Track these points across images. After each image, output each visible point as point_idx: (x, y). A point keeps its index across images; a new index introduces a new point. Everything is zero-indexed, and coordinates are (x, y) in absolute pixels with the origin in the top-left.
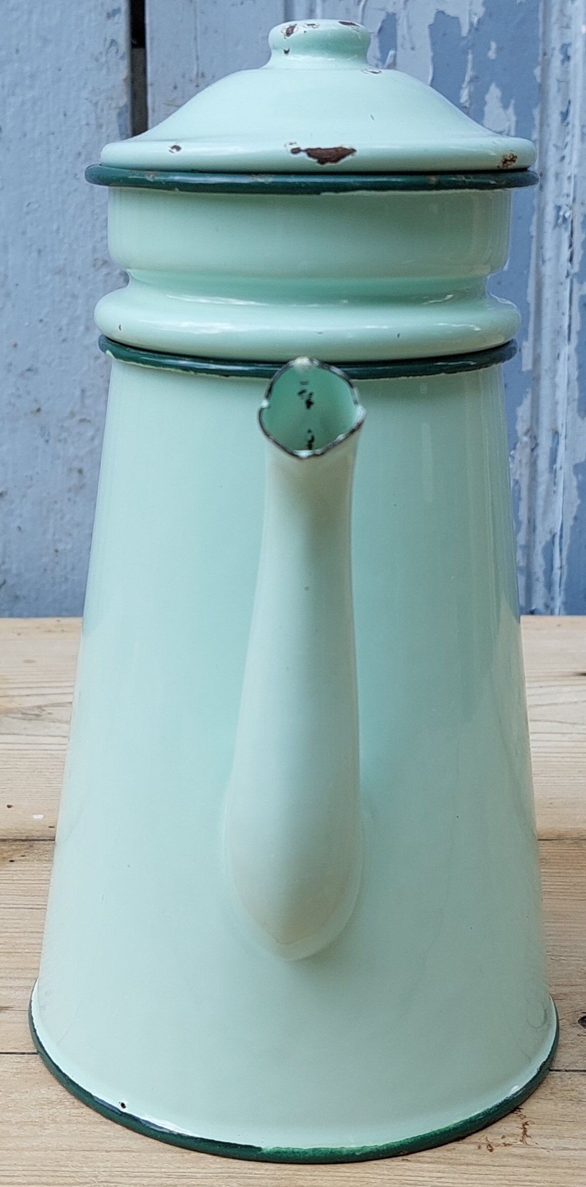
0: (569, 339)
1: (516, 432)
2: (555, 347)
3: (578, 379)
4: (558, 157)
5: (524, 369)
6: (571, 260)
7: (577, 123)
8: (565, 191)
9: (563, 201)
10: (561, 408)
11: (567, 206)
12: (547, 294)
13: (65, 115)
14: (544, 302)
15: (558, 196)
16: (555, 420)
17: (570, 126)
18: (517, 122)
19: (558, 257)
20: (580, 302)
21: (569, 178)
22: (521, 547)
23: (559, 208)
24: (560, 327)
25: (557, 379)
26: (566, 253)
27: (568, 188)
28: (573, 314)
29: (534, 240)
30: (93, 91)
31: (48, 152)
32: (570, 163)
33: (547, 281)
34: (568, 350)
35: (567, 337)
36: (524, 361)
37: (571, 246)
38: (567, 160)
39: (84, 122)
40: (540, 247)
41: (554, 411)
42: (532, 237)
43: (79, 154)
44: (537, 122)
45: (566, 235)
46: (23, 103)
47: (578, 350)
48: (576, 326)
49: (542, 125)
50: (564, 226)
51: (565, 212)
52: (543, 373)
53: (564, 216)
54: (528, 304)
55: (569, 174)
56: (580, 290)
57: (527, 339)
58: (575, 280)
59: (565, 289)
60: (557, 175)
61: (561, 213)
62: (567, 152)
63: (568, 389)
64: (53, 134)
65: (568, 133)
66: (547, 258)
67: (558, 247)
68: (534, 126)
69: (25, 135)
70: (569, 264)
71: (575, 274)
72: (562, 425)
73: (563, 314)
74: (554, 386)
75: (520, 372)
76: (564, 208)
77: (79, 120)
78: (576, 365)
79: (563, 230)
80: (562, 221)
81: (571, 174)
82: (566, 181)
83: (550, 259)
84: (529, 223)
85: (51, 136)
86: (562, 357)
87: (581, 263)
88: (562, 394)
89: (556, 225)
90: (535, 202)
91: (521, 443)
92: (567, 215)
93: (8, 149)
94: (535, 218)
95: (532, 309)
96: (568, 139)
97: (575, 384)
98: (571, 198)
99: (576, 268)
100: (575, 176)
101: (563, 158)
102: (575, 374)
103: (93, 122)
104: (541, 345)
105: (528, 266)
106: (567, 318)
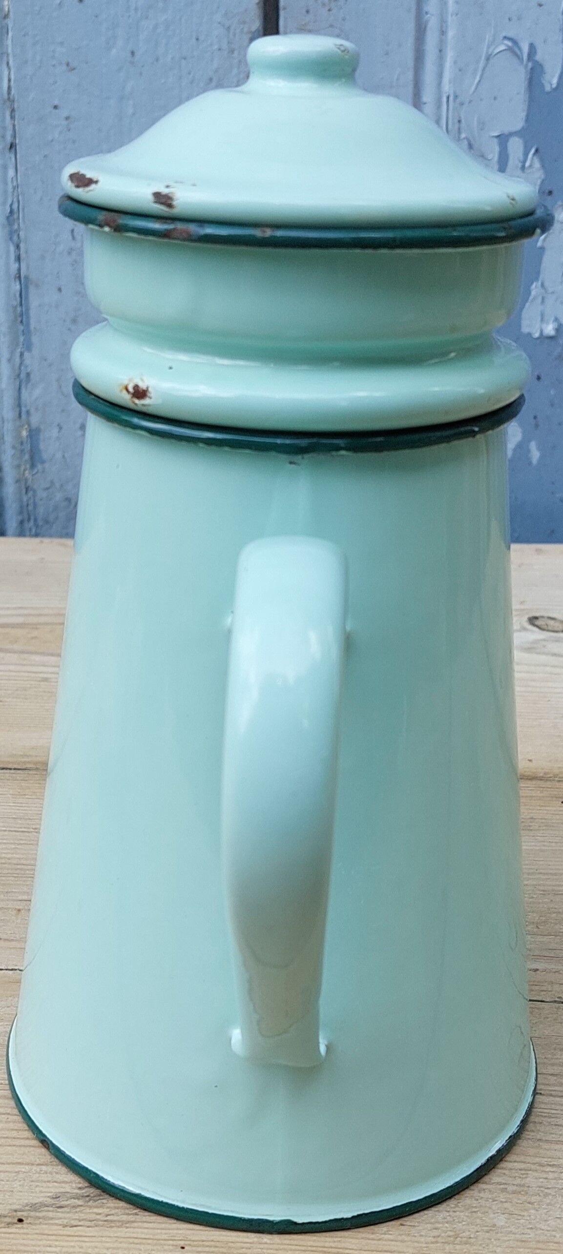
13: (197, 39)
30: (226, 14)
31: (180, 77)
39: (216, 47)
43: (211, 80)
46: (156, 27)
64: (185, 59)
69: (157, 60)
77: (211, 45)
85: (183, 61)
93: (141, 74)
103: (225, 46)
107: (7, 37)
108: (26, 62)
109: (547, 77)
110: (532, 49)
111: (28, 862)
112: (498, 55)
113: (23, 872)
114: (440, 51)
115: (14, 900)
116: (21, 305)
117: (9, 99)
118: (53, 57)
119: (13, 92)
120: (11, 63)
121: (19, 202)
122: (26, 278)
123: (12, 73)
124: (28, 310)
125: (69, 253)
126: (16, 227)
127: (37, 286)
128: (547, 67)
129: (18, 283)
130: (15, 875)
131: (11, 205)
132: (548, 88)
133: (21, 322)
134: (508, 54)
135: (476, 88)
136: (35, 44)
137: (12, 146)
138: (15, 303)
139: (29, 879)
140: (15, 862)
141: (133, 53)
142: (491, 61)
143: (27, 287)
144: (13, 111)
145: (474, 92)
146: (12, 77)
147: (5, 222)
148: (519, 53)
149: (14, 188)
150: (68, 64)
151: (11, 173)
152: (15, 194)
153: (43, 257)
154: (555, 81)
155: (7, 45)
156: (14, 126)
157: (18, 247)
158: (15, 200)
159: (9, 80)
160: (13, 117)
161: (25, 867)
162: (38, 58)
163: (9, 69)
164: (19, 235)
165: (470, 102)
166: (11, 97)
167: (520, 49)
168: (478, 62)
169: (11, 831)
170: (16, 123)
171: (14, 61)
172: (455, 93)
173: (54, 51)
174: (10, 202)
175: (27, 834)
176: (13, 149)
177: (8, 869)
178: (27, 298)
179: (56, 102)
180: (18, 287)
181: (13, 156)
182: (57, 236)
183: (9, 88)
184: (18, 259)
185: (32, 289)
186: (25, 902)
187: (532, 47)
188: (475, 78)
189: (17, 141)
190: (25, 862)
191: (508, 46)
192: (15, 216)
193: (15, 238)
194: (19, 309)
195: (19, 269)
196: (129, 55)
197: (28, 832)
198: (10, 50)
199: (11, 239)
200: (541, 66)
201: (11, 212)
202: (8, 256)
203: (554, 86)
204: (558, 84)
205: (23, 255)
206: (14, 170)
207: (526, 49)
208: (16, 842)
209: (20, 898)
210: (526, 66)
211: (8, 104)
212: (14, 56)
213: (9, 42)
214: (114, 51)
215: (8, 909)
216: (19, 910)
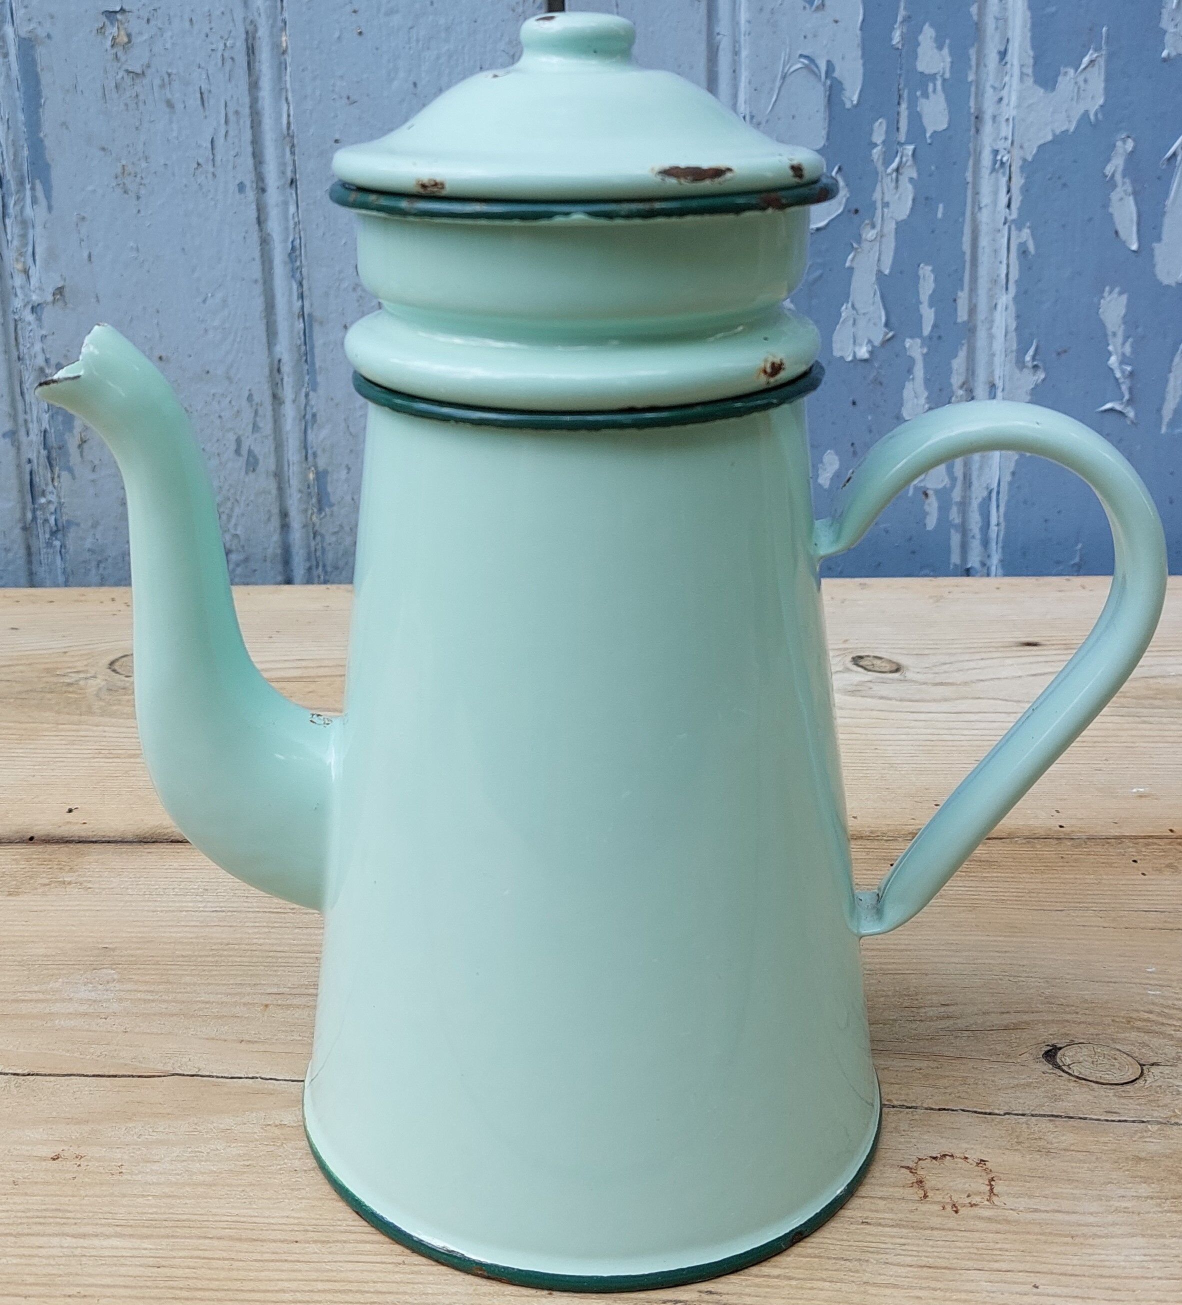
0: (1007, 289)
1: (951, 385)
2: (991, 297)
3: (1016, 329)
4: (996, 99)
5: (959, 320)
6: (1009, 206)
7: (1016, 62)
8: (1003, 134)
9: (1001, 145)
10: (998, 360)
11: (1005, 149)
12: (984, 241)
14: (980, 250)
15: (995, 140)
16: (992, 372)
17: (1009, 66)
18: (952, 63)
19: (995, 202)
20: (1018, 249)
21: (1007, 120)
22: (957, 503)
23: (996, 152)
24: (998, 276)
25: (994, 330)
26: (1003, 199)
27: (1006, 130)
28: (1011, 262)
29: (970, 186)
30: (510, 42)
32: (1008, 105)
33: (984, 229)
34: (1005, 299)
35: (1004, 286)
36: (959, 313)
37: (1008, 192)
38: (1005, 101)
40: (976, 193)
41: (990, 364)
42: (968, 183)
44: (973, 62)
45: (1004, 180)
46: (438, 58)
47: (1015, 298)
48: (1014, 275)
49: (978, 65)
50: (1001, 171)
51: (1002, 157)
52: (979, 324)
53: (1001, 160)
54: (964, 253)
55: (1007, 117)
56: (1018, 237)
57: (962, 290)
58: (1013, 228)
59: (1003, 237)
60: (994, 118)
61: (999, 158)
62: (1004, 93)
63: (1005, 340)
65: (1006, 73)
66: (982, 205)
67: (996, 193)
68: (970, 67)
70: (1007, 210)
71: (1013, 221)
72: (1000, 377)
73: (1001, 262)
74: (991, 337)
75: (955, 323)
76: (1002, 152)
78: (1014, 315)
79: (1000, 175)
80: (999, 165)
81: (1009, 116)
82: (1004, 124)
83: (986, 206)
84: (965, 169)
86: (999, 307)
87: (1019, 209)
88: (999, 345)
89: (993, 170)
90: (971, 145)
91: (957, 397)
92: (1005, 159)
94: (971, 163)
95: (968, 257)
96: (1007, 79)
97: (1013, 335)
98: (1010, 141)
99: (1014, 215)
100: (1013, 119)
101: (1001, 99)
102: (1013, 325)
104: (977, 296)
105: (964, 214)
106: (1004, 266)
107: (286, 73)
108: (306, 97)
109: (847, 93)
110: (830, 66)
111: (282, 948)
112: (794, 74)
113: (274, 960)
114: (734, 71)
115: (262, 994)
116: (305, 344)
117: (288, 134)
118: (333, 91)
119: (292, 127)
120: (290, 98)
121: (300, 238)
122: (310, 315)
123: (291, 107)
124: (312, 348)
125: (354, 289)
126: (298, 263)
127: (321, 323)
128: (847, 85)
129: (301, 320)
130: (266, 964)
131: (292, 242)
132: (848, 105)
133: (306, 361)
134: (805, 72)
135: (773, 106)
136: (314, 79)
137: (293, 182)
138: (299, 342)
139: (281, 968)
140: (267, 948)
141: (415, 84)
142: (788, 81)
143: (311, 326)
144: (293, 146)
145: (771, 110)
146: (292, 113)
147: (287, 259)
148: (815, 69)
149: (295, 224)
150: (348, 98)
151: (292, 209)
152: (297, 229)
153: (327, 294)
154: (855, 99)
155: (285, 81)
156: (294, 161)
157: (301, 284)
158: (297, 236)
159: (289, 116)
160: (293, 153)
161: (279, 954)
162: (318, 93)
163: (288, 103)
164: (301, 272)
165: (767, 121)
166: (291, 131)
167: (817, 67)
168: (774, 81)
169: (266, 912)
170: (296, 158)
171: (293, 97)
172: (751, 113)
173: (334, 85)
174: (291, 239)
175: (283, 915)
176: (294, 185)
177: (258, 957)
178: (311, 337)
179: (337, 137)
180: (302, 325)
181: (294, 192)
182: (340, 272)
183: (289, 123)
184: (301, 296)
185: (316, 328)
186: (274, 996)
187: (829, 64)
188: (771, 98)
189: (297, 176)
190: (278, 948)
191: (803, 63)
192: (298, 252)
193: (298, 275)
194: (303, 348)
195: (303, 307)
196: (412, 86)
197: (285, 913)
198: (288, 86)
199: (293, 276)
200: (840, 83)
201: (293, 249)
202: (290, 295)
203: (855, 102)
204: (859, 101)
205: (306, 293)
206: (295, 205)
207: (823, 68)
208: (270, 925)
209: (268, 991)
210: (824, 85)
211: (288, 139)
212: (293, 91)
213: (288, 78)
214: (396, 83)
215: (254, 1004)
216: (267, 1006)
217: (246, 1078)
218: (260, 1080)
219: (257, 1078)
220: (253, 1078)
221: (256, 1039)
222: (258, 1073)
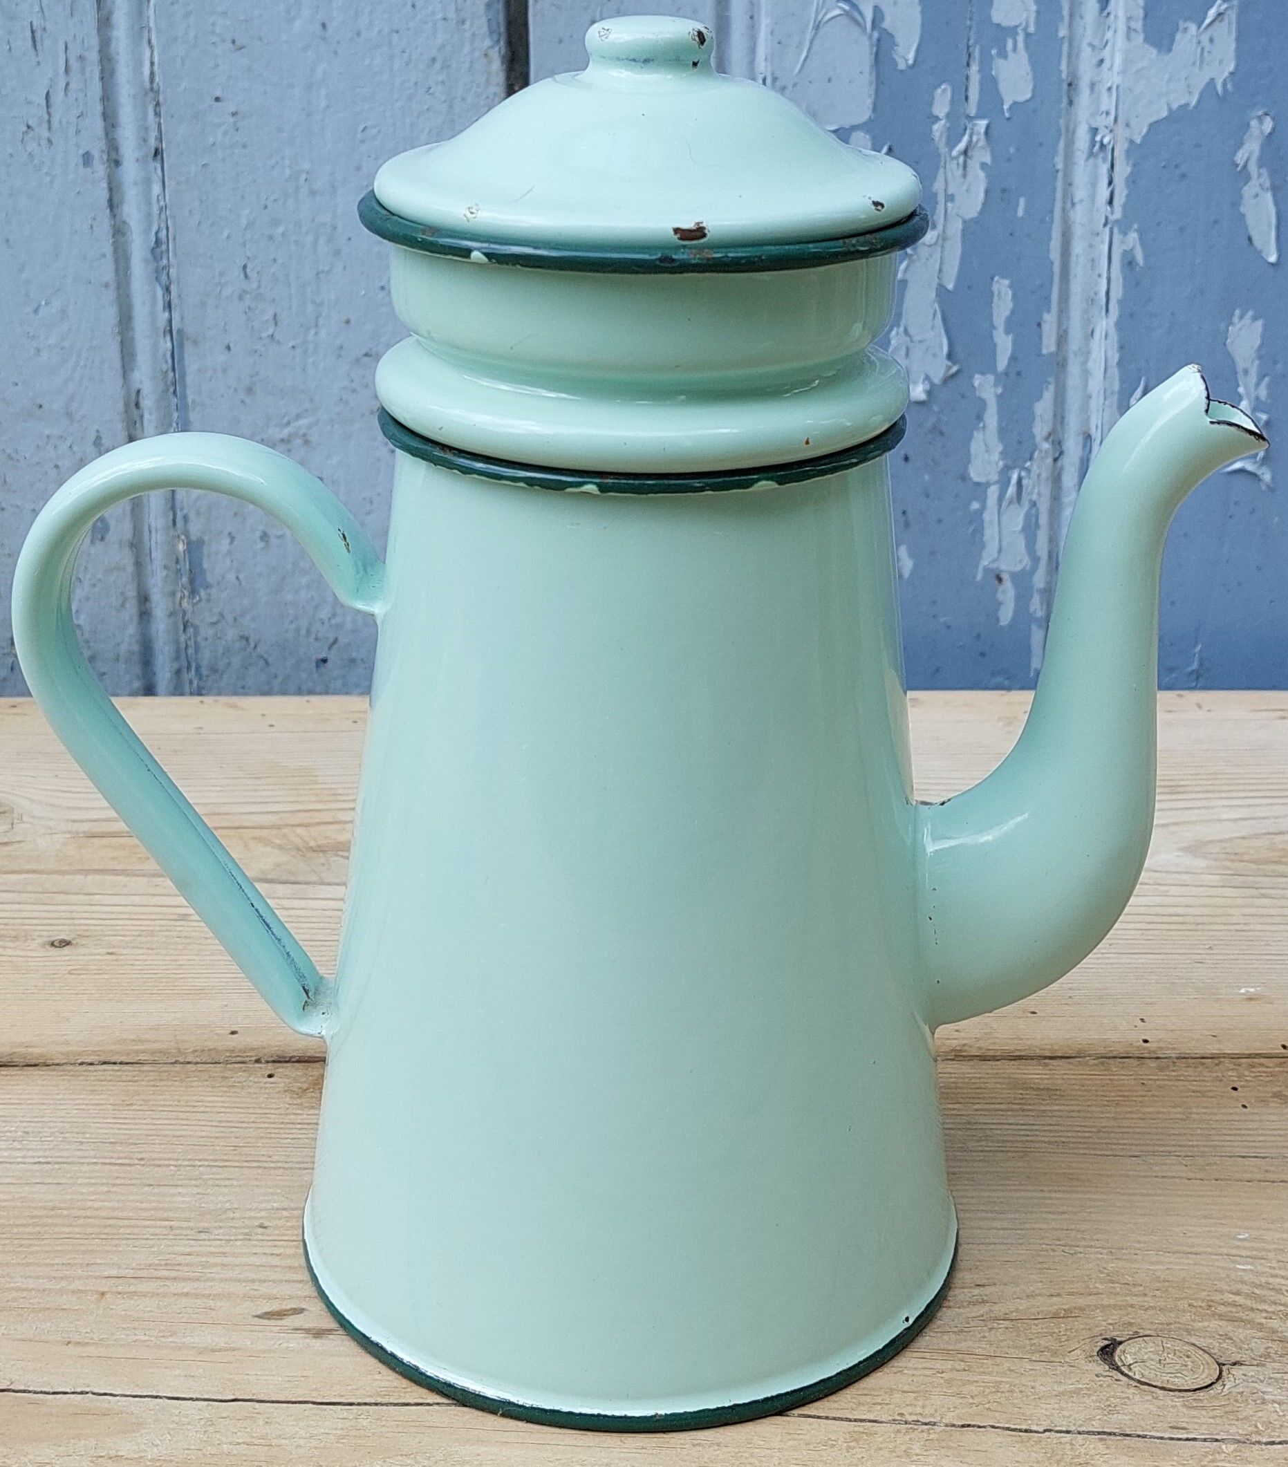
0: (1107, 311)
1: (1033, 437)
2: (1087, 320)
3: (1118, 363)
4: (1095, 61)
5: (1044, 351)
6: (1111, 202)
7: (1121, 14)
8: (1104, 108)
9: (1101, 122)
10: (1096, 403)
11: (1107, 127)
12: (1078, 248)
13: (413, 6)
14: (1073, 259)
15: (1093, 115)
16: (1088, 419)
17: (1112, 17)
18: (1038, 12)
19: (1093, 197)
20: (1122, 261)
21: (1110, 89)
22: (1039, 591)
23: (1095, 131)
24: (1096, 294)
25: (1090, 364)
26: (1104, 193)
27: (1107, 103)
28: (1113, 276)
29: (1060, 175)
31: (391, 57)
32: (1111, 69)
33: (1078, 231)
34: (1105, 325)
35: (1104, 308)
36: (1045, 341)
37: (1110, 183)
38: (1106, 64)
39: (440, 16)
40: (1069, 184)
41: (1085, 408)
42: (1057, 171)
43: (434, 60)
44: (1066, 13)
45: (1105, 168)
47: (1119, 325)
48: (1117, 293)
49: (1071, 15)
50: (1101, 155)
51: (1103, 137)
52: (1071, 356)
53: (1102, 142)
54: (1052, 263)
55: (1109, 85)
56: (1122, 242)
57: (1049, 311)
58: (1116, 230)
59: (1102, 242)
60: (1093, 86)
61: (1098, 138)
62: (1106, 53)
63: (1105, 378)
64: (397, 32)
65: (1109, 27)
66: (1076, 200)
67: (1094, 185)
68: (1062, 18)
69: (358, 34)
70: (1109, 208)
71: (1117, 221)
72: (1097, 427)
73: (1099, 276)
74: (1086, 373)
75: (1040, 355)
76: (1102, 131)
77: (433, 13)
78: (1116, 345)
79: (1100, 161)
80: (1098, 148)
81: (1113, 83)
82: (1105, 94)
83: (1081, 201)
84: (1054, 153)
85: (395, 34)
86: (1097, 334)
87: (1124, 207)
88: (1096, 384)
89: (1091, 154)
90: (1062, 122)
91: (1041, 451)
92: (1106, 141)
93: (336, 53)
94: (1062, 144)
95: (1057, 269)
96: (1109, 35)
97: (1114, 372)
98: (1112, 117)
99: (1118, 214)
100: (1118, 87)
101: (1102, 61)
102: (1115, 358)
103: (452, 15)
104: (1069, 318)
105: (1052, 212)
106: (1105, 281)
107: (148, 6)
108: (176, 39)
109: (900, 50)
110: (878, 15)
111: (125, 1214)
112: (832, 22)
113: (115, 1231)
114: (752, 17)
115: (96, 1278)
116: (174, 369)
117: (152, 89)
118: (213, 33)
119: (157, 79)
120: (154, 41)
121: (167, 229)
122: (180, 331)
123: (156, 53)
124: (183, 376)
125: (241, 298)
126: (165, 262)
127: (196, 343)
128: (900, 39)
129: (168, 338)
130: (104, 1236)
131: (157, 233)
132: (902, 66)
133: (175, 392)
134: (845, 21)
135: (802, 66)
136: (188, 14)
137: (157, 153)
138: (164, 367)
139: (124, 1242)
140: (105, 1214)
141: (324, 26)
142: (822, 31)
143: (181, 345)
144: (158, 104)
145: (800, 71)
146: (156, 60)
147: (149, 256)
148: (859, 18)
149: (161, 209)
150: (234, 42)
151: (156, 189)
152: (163, 216)
153: (203, 304)
154: (911, 57)
155: (148, 18)
156: (160, 124)
157: (167, 290)
158: (163, 225)
159: (152, 64)
160: (157, 114)
161: (121, 1223)
162: (192, 34)
163: (151, 47)
164: (168, 274)
165: (795, 85)
166: (155, 86)
167: (861, 13)
168: (803, 33)
169: (105, 1164)
170: (162, 121)
171: (157, 38)
172: (773, 74)
173: (214, 24)
174: (155, 229)
175: (129, 1168)
176: (159, 157)
177: (93, 1226)
178: (182, 359)
179: (218, 93)
180: (169, 344)
181: (159, 166)
182: (222, 274)
183: (152, 74)
184: (169, 306)
185: (189, 348)
187: (877, 10)
188: (801, 54)
189: (164, 146)
190: (120, 1215)
191: (844, 10)
192: (164, 247)
193: (164, 277)
194: (171, 374)
195: (170, 321)
196: (319, 27)
197: (130, 1165)
198: (152, 24)
199: (157, 279)
200: (891, 36)
201: (158, 242)
202: (154, 305)
203: (911, 62)
204: (915, 61)
205: (175, 302)
206: (161, 184)
207: (869, 16)
208: (110, 1182)
210: (870, 37)
211: (151, 95)
212: (158, 31)
213: (151, 12)
214: (297, 25)
216: (103, 1294)
217: (73, 1393)
218: (90, 1395)
219: (87, 1393)
220: (82, 1393)
221: (86, 1341)
222: (88, 1386)
